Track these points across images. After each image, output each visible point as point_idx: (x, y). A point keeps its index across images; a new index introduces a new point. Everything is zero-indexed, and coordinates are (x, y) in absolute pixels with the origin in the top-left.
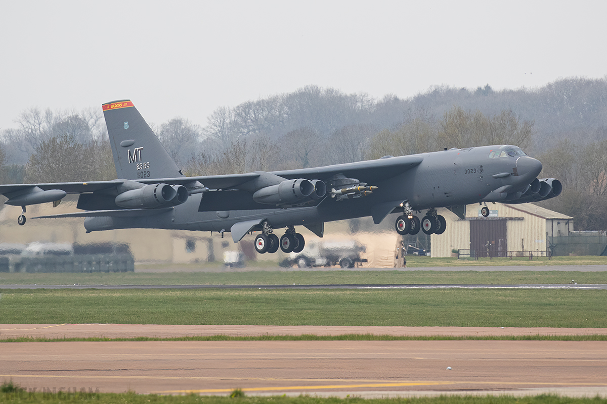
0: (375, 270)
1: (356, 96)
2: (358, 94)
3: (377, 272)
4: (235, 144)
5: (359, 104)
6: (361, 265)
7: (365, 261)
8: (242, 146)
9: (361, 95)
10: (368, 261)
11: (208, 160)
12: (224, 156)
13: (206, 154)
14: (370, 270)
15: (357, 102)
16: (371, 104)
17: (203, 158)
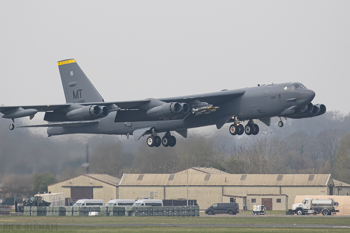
0: (343, 217)
1: (332, 112)
2: (333, 111)
3: (345, 218)
4: (260, 140)
5: (334, 117)
6: (336, 214)
7: (338, 211)
8: (264, 142)
9: (335, 112)
10: (340, 211)
11: (244, 150)
12: (253, 147)
13: (242, 146)
14: (340, 217)
15: (333, 116)
16: (341, 117)
17: (241, 149)
